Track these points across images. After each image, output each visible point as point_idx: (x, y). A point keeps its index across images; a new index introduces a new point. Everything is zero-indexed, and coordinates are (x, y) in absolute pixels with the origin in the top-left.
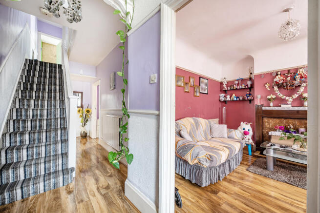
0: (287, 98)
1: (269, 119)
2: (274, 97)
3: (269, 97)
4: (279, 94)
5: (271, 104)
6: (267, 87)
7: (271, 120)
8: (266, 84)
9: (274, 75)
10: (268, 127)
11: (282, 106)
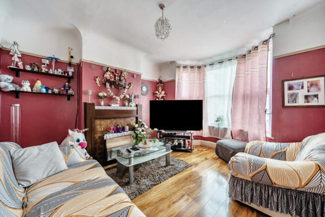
0: (117, 98)
1: (101, 120)
2: (106, 95)
3: (101, 94)
4: (110, 92)
5: (102, 103)
6: (98, 82)
7: (102, 122)
8: (97, 77)
9: (105, 69)
10: (100, 130)
11: (113, 105)
